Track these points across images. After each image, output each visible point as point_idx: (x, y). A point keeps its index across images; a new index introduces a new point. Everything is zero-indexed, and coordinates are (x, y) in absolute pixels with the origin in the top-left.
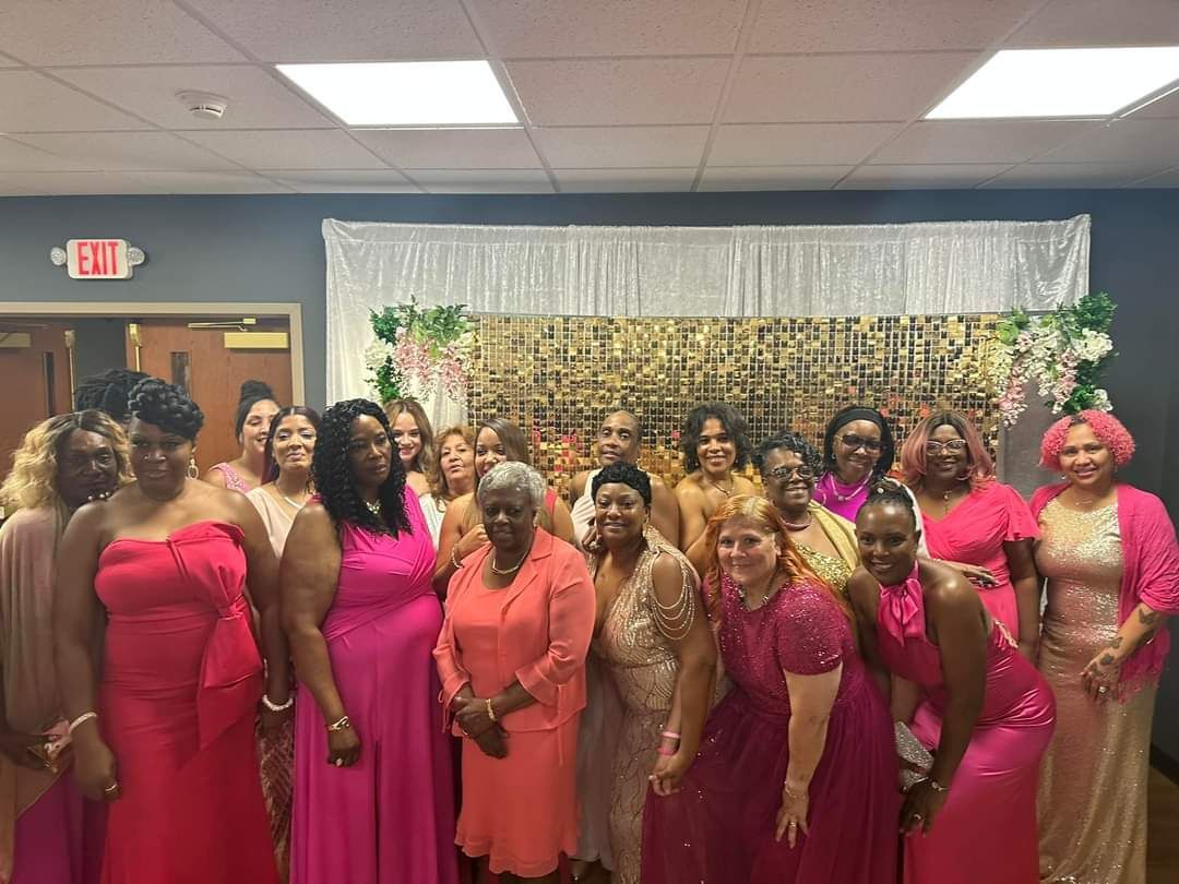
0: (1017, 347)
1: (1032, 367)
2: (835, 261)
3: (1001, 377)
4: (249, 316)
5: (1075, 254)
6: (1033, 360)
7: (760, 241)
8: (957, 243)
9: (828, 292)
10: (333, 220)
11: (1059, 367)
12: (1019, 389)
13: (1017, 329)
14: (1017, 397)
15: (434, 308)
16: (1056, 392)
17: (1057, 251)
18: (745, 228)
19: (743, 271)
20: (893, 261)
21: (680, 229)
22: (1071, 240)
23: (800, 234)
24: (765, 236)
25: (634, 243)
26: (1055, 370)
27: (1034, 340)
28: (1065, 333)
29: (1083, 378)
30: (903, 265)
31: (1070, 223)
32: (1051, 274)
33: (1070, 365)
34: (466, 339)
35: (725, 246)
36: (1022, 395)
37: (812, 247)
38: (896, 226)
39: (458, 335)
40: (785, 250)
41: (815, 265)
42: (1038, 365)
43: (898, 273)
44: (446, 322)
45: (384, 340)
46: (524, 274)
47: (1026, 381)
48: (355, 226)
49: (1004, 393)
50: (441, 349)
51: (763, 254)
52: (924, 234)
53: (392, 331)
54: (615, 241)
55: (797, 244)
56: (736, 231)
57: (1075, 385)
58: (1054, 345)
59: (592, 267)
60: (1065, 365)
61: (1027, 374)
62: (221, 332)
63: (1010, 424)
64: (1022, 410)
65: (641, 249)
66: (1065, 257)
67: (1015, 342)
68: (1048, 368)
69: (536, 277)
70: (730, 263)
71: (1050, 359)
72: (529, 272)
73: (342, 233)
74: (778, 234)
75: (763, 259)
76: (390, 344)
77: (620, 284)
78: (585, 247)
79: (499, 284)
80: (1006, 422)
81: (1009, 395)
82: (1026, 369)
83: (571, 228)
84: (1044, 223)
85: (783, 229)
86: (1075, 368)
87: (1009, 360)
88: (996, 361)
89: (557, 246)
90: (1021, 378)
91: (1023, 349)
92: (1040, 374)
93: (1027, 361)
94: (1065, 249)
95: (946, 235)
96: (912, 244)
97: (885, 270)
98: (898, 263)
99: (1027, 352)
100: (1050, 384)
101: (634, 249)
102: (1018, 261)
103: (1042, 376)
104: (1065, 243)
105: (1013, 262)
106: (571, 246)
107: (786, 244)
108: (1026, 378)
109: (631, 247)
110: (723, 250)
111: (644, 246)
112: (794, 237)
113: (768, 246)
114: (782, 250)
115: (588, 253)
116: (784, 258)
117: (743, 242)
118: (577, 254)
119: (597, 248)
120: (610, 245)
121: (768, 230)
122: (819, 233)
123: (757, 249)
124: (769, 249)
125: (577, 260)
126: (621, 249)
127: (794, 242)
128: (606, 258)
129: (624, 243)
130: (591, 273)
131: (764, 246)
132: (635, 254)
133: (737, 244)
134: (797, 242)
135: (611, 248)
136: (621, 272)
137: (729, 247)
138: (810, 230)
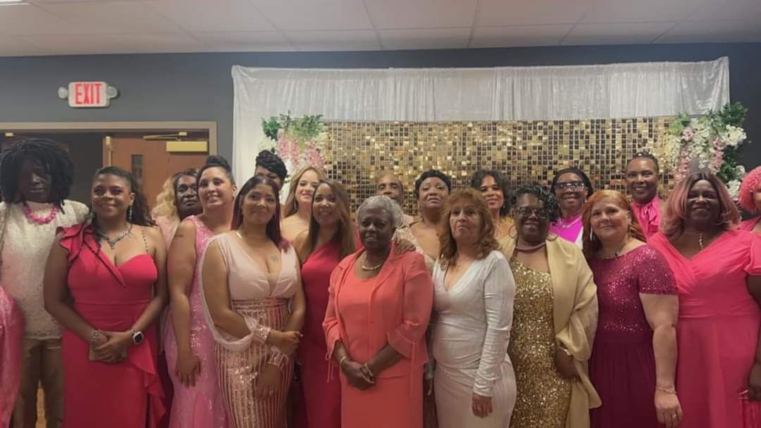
0: (683, 137)
1: (694, 151)
2: (562, 89)
3: (674, 157)
4: (183, 130)
5: (720, 82)
6: (695, 146)
7: (513, 76)
8: (642, 76)
10: (239, 67)
11: (712, 150)
12: (686, 166)
13: (683, 127)
14: (685, 171)
15: (303, 117)
16: (710, 166)
17: (708, 81)
18: (503, 68)
19: (502, 95)
20: (601, 88)
21: (462, 69)
22: (717, 74)
23: (540, 71)
24: (516, 73)
25: (431, 79)
26: (709, 152)
27: (694, 133)
28: (714, 128)
29: (729, 158)
30: (606, 89)
31: (716, 63)
32: (705, 95)
33: (719, 148)
34: (323, 136)
35: (490, 79)
36: (688, 170)
37: (546, 80)
38: (601, 66)
39: (317, 134)
40: (530, 82)
41: (549, 91)
42: (697, 148)
43: (603, 96)
44: (310, 126)
45: (270, 137)
46: (360, 99)
47: (690, 160)
48: (253, 70)
49: (676, 168)
50: (306, 143)
51: (515, 85)
52: (619, 71)
53: (275, 131)
54: (419, 76)
56: (496, 71)
57: (723, 162)
58: (707, 135)
59: (404, 93)
60: (716, 149)
61: (690, 155)
62: (164, 142)
65: (436, 82)
66: (713, 85)
67: (682, 135)
68: (704, 151)
69: (368, 101)
70: (494, 90)
71: (705, 145)
72: (363, 97)
73: (244, 74)
74: (525, 71)
75: (515, 88)
76: (274, 140)
78: (399, 82)
79: (344, 106)
81: (680, 170)
82: (690, 152)
83: (391, 69)
84: (698, 63)
85: (528, 68)
86: (722, 151)
87: (678, 146)
88: (669, 146)
89: (381, 82)
90: (687, 158)
91: (687, 138)
92: (699, 154)
93: (690, 147)
94: (713, 79)
95: (635, 70)
96: (612, 78)
97: (595, 94)
98: (603, 89)
99: (690, 141)
100: (706, 161)
101: (431, 83)
102: (682, 87)
103: (700, 156)
104: (713, 75)
105: (679, 87)
106: (390, 81)
107: (529, 79)
108: (690, 158)
109: (429, 81)
110: (489, 82)
111: (438, 80)
112: (535, 74)
113: (518, 79)
114: (528, 82)
115: (401, 85)
116: (529, 87)
117: (502, 77)
118: (394, 86)
119: (407, 82)
120: (415, 80)
121: (518, 69)
122: (551, 71)
123: (511, 81)
124: (519, 81)
125: (394, 90)
126: (423, 83)
127: (535, 77)
128: (413, 88)
129: (424, 79)
130: (403, 98)
131: (515, 80)
132: (431, 85)
133: (498, 78)
134: (537, 77)
135: (416, 82)
136: (423, 97)
137: (493, 81)
138: (545, 69)
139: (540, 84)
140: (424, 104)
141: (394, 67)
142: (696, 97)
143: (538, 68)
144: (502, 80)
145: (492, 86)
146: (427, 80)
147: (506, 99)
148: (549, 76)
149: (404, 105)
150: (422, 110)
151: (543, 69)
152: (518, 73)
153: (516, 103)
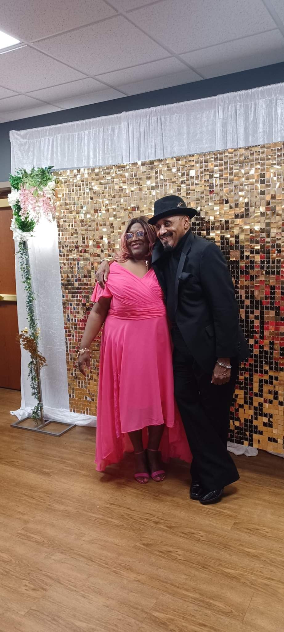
7: (235, 102)
10: (13, 131)
18: (225, 95)
19: (224, 125)
21: (185, 103)
23: (262, 92)
24: (238, 98)
25: (159, 117)
34: (51, 185)
37: (271, 101)
39: (47, 183)
40: (253, 106)
44: (43, 177)
45: (16, 190)
46: (101, 146)
48: (24, 132)
50: (39, 192)
51: (238, 111)
53: (18, 185)
54: (148, 117)
55: (261, 101)
56: (218, 99)
59: (136, 136)
65: (163, 120)
70: (217, 120)
73: (18, 137)
74: (247, 95)
75: (238, 115)
76: (18, 192)
78: (131, 125)
83: (124, 114)
85: (250, 91)
89: (117, 127)
101: (159, 121)
106: (124, 124)
107: (253, 102)
110: (212, 113)
111: (165, 118)
112: (258, 96)
113: (241, 105)
114: (251, 107)
115: (133, 128)
116: (253, 112)
117: (224, 105)
118: (127, 129)
119: (138, 124)
120: (145, 121)
121: (240, 94)
122: (275, 90)
123: (233, 109)
124: (242, 107)
125: (128, 134)
126: (152, 122)
127: (258, 99)
128: (143, 130)
129: (153, 118)
130: (135, 140)
131: (238, 106)
132: (159, 124)
133: (220, 107)
134: (261, 99)
135: (146, 122)
136: (152, 137)
137: (216, 110)
138: (269, 89)
139: (264, 106)
140: (153, 144)
141: (126, 111)
143: (261, 88)
144: (224, 108)
145: (216, 117)
146: (156, 119)
147: (229, 128)
148: (273, 96)
149: (136, 147)
150: (151, 151)
151: (266, 89)
152: (240, 98)
153: (240, 131)
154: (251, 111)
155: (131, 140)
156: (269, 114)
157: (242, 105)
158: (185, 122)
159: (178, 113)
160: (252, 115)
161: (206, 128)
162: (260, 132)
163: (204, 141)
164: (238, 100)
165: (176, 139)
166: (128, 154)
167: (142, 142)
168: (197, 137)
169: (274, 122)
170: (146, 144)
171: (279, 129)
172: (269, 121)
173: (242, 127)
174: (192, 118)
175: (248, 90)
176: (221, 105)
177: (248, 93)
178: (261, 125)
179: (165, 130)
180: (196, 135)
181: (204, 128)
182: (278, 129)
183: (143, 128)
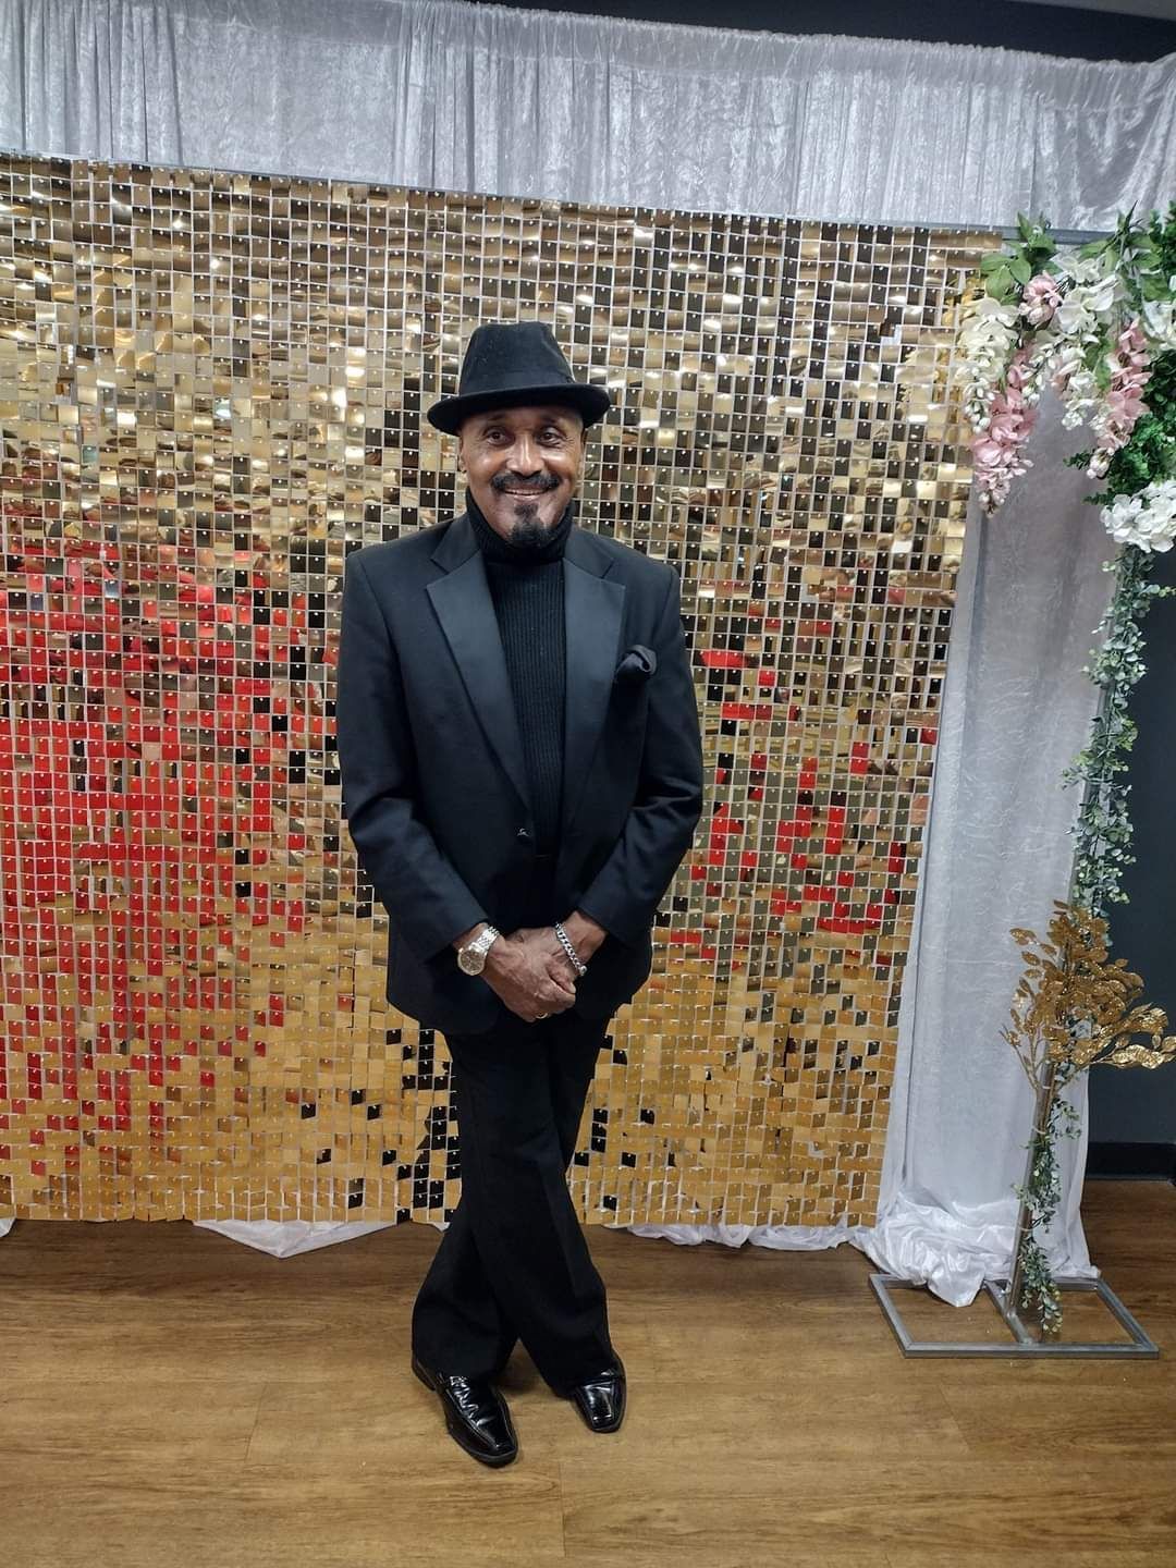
0: (1025, 309)
1: (1052, 364)
2: (643, 114)
3: (983, 381)
5: (1159, 142)
6: (1057, 347)
7: (470, 43)
8: (912, 94)
9: (625, 187)
11: (1114, 366)
12: (1019, 419)
13: (1028, 269)
14: (1013, 436)
16: (1100, 424)
17: (1123, 137)
19: (429, 114)
20: (771, 126)
22: (1152, 111)
23: (565, 33)
24: (480, 27)
25: (162, 12)
26: (1103, 367)
27: (1063, 295)
28: (1131, 284)
29: (1159, 398)
30: (791, 133)
31: (1154, 71)
32: (1103, 191)
33: (1136, 359)
35: (387, 49)
36: (1024, 436)
37: (590, 72)
38: (780, 38)
40: (531, 74)
41: (597, 117)
42: (1066, 353)
43: (780, 156)
47: (1035, 397)
49: (985, 421)
51: (478, 75)
52: (843, 67)
55: (558, 61)
56: (411, 10)
57: (1142, 410)
58: (1105, 303)
59: (54, 65)
60: (1125, 361)
61: (1039, 380)
63: (992, 503)
64: (1020, 472)
65: (180, 27)
66: (1136, 151)
67: (1020, 299)
68: (1088, 364)
70: (401, 90)
71: (1095, 340)
74: (512, 30)
75: (477, 88)
77: (130, 119)
80: (985, 498)
81: (997, 433)
82: (1039, 367)
84: (1099, 65)
85: (524, 16)
86: (1144, 369)
87: (1002, 341)
88: (974, 340)
90: (1027, 390)
91: (1036, 312)
92: (1067, 377)
93: (1042, 350)
94: (1138, 133)
95: (891, 70)
96: (816, 86)
97: (752, 147)
98: (781, 131)
99: (1045, 325)
100: (1089, 402)
101: (163, 29)
102: (1037, 151)
103: (1072, 381)
104: (1139, 115)
105: (1028, 152)
107: (531, 60)
108: (1036, 389)
109: (155, 19)
110: (383, 56)
111: (188, 24)
112: (549, 41)
113: (489, 58)
114: (524, 74)
115: (43, 30)
116: (528, 93)
117: (430, 39)
118: (17, 31)
119: (68, 17)
120: (100, 13)
121: (488, 18)
122: (608, 39)
123: (462, 62)
124: (493, 66)
125: (17, 44)
126: (130, 26)
127: (549, 54)
128: (91, 45)
129: (136, 10)
130: (54, 81)
131: (479, 58)
132: (163, 42)
133: (415, 42)
134: (557, 54)
135: (102, 19)
136: (131, 86)
137: (396, 51)
138: (587, 29)
139: (568, 83)
140: (137, 117)
142: (1076, 194)
143: (561, 18)
144: (430, 49)
145: (396, 74)
146: (148, 19)
147: (445, 128)
148: (598, 58)
149: (56, 107)
150: (129, 139)
151: (579, 25)
152: (489, 32)
153: (484, 147)
154: (523, 88)
155: (31, 73)
156: (579, 118)
157: (494, 58)
158: (274, 62)
159: (244, 21)
160: (527, 102)
161: (357, 107)
162: (552, 172)
163: (350, 155)
164: (480, 37)
165: (236, 120)
166: (19, 131)
167: (85, 95)
168: (323, 130)
169: (596, 146)
170: (104, 106)
171: (615, 176)
172: (580, 143)
173: (490, 137)
174: (302, 53)
175: (518, 11)
176: (419, 37)
177: (519, 23)
178: (555, 148)
179: (188, 71)
180: (320, 123)
181: (351, 107)
182: (608, 177)
183: (91, 38)
